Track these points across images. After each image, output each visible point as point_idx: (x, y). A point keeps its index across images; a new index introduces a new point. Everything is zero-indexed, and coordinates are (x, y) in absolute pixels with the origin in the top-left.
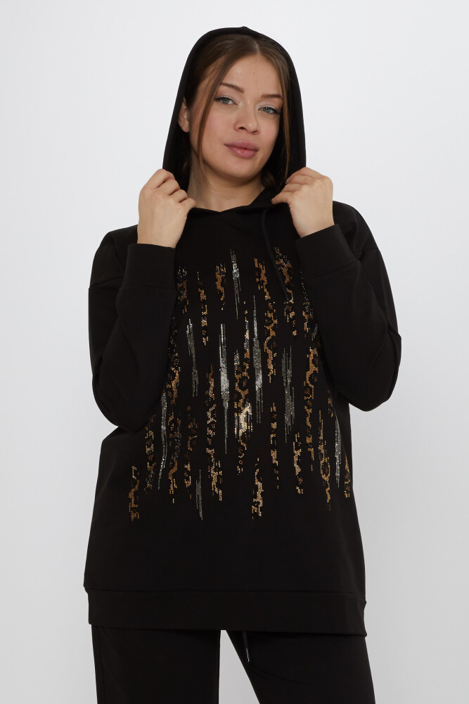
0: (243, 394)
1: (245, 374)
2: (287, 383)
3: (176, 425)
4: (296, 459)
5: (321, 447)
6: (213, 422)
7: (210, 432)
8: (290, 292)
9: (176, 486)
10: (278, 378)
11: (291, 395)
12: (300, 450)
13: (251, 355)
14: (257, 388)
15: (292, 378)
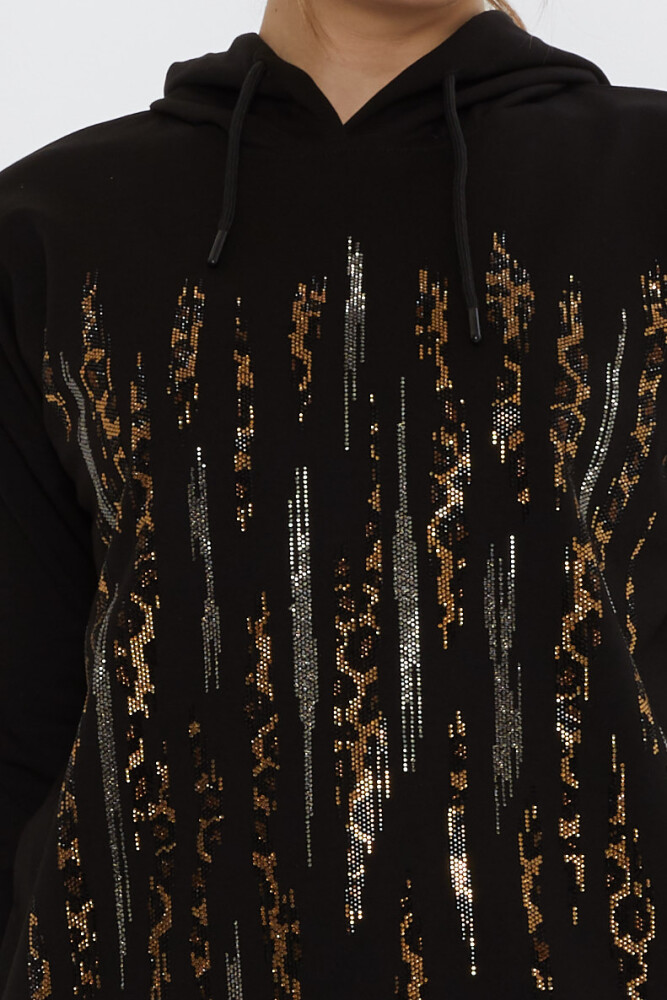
0: (360, 679)
1: (368, 619)
2: (499, 650)
3: (154, 781)
4: (527, 881)
5: (617, 852)
6: (268, 771)
7: (260, 801)
8: (516, 367)
9: (167, 978)
10: (472, 635)
11: (513, 687)
12: (538, 860)
13: (388, 562)
14: (404, 665)
15: (515, 636)
